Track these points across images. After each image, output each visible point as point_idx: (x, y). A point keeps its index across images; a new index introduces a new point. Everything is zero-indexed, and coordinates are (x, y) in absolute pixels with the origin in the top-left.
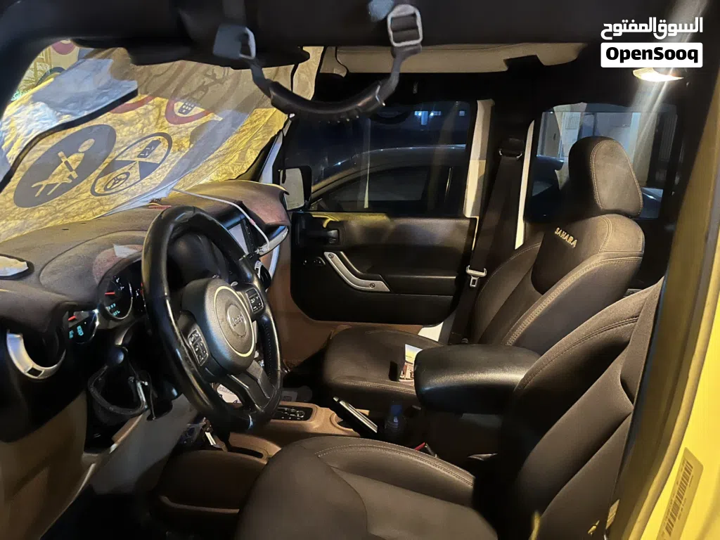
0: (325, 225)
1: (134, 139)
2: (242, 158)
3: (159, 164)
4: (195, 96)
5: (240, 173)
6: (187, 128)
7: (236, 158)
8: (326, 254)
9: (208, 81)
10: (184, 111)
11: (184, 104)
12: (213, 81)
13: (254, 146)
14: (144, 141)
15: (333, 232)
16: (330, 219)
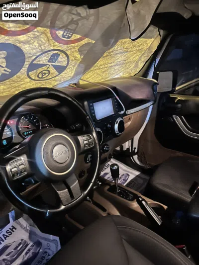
0: (176, 101)
1: (38, 52)
2: (136, 66)
3: (66, 67)
4: (69, 27)
5: (136, 73)
6: (74, 47)
7: (133, 66)
8: (174, 116)
9: (76, 18)
10: (66, 37)
11: (64, 33)
12: (79, 18)
13: (143, 60)
14: (46, 54)
15: (179, 105)
16: (179, 98)
